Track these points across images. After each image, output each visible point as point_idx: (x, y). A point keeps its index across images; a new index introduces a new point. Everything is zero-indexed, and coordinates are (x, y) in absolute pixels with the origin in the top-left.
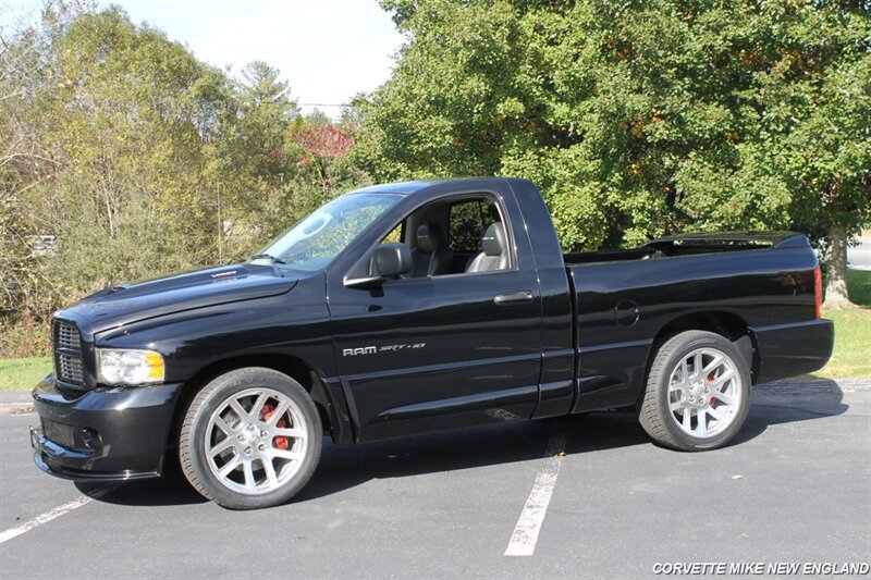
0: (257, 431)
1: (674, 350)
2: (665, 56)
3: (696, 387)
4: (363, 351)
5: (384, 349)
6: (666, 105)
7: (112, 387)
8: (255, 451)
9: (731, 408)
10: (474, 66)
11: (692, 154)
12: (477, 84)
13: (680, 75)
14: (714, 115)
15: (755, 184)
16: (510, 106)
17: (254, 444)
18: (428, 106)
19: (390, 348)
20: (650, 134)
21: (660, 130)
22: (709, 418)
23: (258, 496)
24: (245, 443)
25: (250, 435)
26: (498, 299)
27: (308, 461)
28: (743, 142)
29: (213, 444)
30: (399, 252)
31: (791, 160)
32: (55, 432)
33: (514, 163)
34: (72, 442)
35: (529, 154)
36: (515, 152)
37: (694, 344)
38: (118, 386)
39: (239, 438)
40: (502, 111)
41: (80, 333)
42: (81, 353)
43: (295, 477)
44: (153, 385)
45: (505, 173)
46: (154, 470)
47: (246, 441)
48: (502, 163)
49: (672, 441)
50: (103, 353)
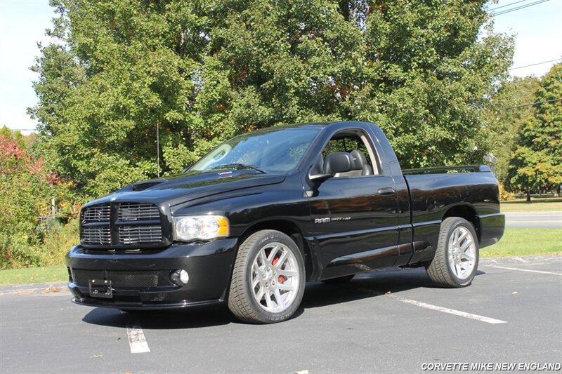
0: (271, 272)
1: (449, 227)
2: (289, 82)
3: (456, 250)
4: (324, 220)
5: (333, 219)
6: (286, 113)
7: (186, 242)
8: (271, 285)
9: (470, 262)
10: (155, 88)
12: (156, 100)
16: (171, 115)
17: (270, 280)
18: (111, 112)
19: (336, 219)
22: (462, 269)
23: (277, 314)
25: (266, 272)
26: (379, 192)
27: (300, 291)
29: (253, 278)
30: (347, 156)
32: (129, 278)
33: (173, 151)
34: (156, 283)
35: (182, 146)
36: (171, 144)
37: (457, 224)
38: (191, 242)
39: (263, 276)
40: (168, 118)
41: (158, 209)
42: (159, 221)
43: (294, 301)
44: (219, 239)
45: (167, 157)
46: (219, 298)
47: (267, 278)
48: (164, 151)
49: (450, 282)
50: (177, 220)
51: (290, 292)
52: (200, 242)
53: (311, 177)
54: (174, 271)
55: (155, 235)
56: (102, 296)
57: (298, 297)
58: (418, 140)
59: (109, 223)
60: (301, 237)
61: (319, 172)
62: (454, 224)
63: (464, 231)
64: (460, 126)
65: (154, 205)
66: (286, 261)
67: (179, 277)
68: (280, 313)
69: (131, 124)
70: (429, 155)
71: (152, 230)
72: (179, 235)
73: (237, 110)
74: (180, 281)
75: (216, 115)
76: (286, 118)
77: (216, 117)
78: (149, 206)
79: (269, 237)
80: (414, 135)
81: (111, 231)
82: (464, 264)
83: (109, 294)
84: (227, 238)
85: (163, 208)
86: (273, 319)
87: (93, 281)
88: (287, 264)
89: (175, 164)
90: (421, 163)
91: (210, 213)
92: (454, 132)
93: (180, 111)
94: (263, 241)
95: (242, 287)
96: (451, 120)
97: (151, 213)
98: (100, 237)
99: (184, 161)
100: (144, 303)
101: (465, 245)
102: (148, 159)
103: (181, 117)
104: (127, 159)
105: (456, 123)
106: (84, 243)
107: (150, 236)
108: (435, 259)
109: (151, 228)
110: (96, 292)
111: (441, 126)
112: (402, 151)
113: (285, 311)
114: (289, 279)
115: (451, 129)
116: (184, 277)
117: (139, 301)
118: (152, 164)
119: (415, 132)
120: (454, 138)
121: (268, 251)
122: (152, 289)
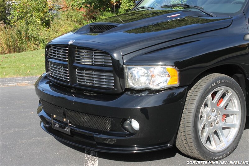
0: (216, 112)
7: (138, 91)
8: (215, 125)
27: (241, 128)
32: (84, 119)
34: (109, 127)
38: (142, 90)
39: (208, 117)
41: (111, 56)
42: (111, 69)
44: (169, 89)
47: (211, 119)
50: (130, 69)
51: (233, 128)
52: (152, 92)
54: (126, 120)
55: (108, 82)
56: (61, 130)
57: (240, 134)
59: (67, 63)
60: (244, 78)
65: (106, 53)
67: (130, 124)
68: (223, 151)
71: (105, 76)
74: (132, 128)
78: (102, 53)
79: (216, 83)
81: (70, 71)
83: (67, 130)
84: (177, 87)
85: (115, 55)
87: (55, 116)
91: (161, 63)
94: (210, 87)
97: (105, 60)
98: (62, 74)
100: (98, 144)
106: (49, 75)
107: (103, 82)
109: (104, 74)
110: (57, 125)
113: (228, 148)
114: (231, 116)
116: (136, 125)
117: (94, 141)
122: (106, 133)
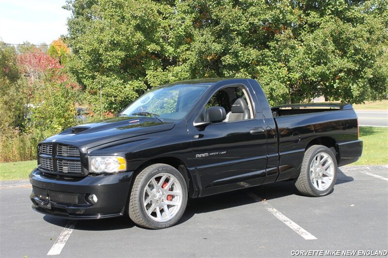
0: (161, 193)
1: (311, 153)
2: (233, 26)
3: (318, 169)
4: (203, 155)
5: (211, 154)
6: (231, 48)
7: (97, 174)
8: (160, 202)
9: (330, 178)
10: (138, 28)
11: (242, 70)
12: (139, 36)
13: (238, 35)
14: (253, 53)
15: (270, 84)
16: (151, 47)
17: (160, 199)
18: (110, 46)
19: (213, 154)
20: (224, 61)
21: (228, 59)
22: (323, 182)
23: (164, 222)
24: (157, 198)
25: (157, 194)
26: (251, 132)
27: (183, 206)
28: (259, 65)
29: (145, 199)
30: (221, 110)
31: (280, 74)
32: (61, 197)
33: (153, 73)
34: (77, 201)
35: (160, 69)
36: (152, 68)
37: (319, 150)
38: (101, 174)
39: (154, 196)
40: (149, 50)
41: (79, 150)
42: (79, 159)
43: (178, 213)
44: (120, 172)
45: (149, 78)
46: (119, 212)
48: (147, 73)
49: (311, 193)
50: (92, 159)
51: (176, 207)
52: (106, 174)
53: (195, 124)
54: (90, 194)
55: (77, 168)
56: (45, 207)
57: (181, 210)
58: (328, 70)
59: (51, 156)
60: (185, 168)
61: (202, 120)
62: (315, 151)
63: (326, 156)
64: (361, 59)
65: (77, 148)
66: (173, 184)
67: (92, 198)
68: (166, 222)
69: (122, 54)
70: (340, 79)
71: (76, 164)
72: (93, 169)
73: (197, 45)
74: (93, 201)
75: (184, 46)
76: (231, 52)
77: (183, 47)
78: (74, 148)
79: (158, 170)
80: (325, 65)
81: (53, 162)
82: (325, 179)
83: (49, 206)
84: (125, 172)
85: (83, 149)
86: (160, 226)
87: (41, 196)
88: (174, 187)
89: (154, 83)
90: (335, 85)
91: (116, 154)
92: (356, 63)
93: (158, 44)
94: (153, 173)
95: (136, 205)
96: (355, 55)
97: (76, 153)
98: (49, 165)
99: (161, 80)
100: (70, 214)
101: (326, 165)
102: (137, 79)
103: (159, 48)
104: (121, 78)
105: (357, 57)
106: (40, 167)
107: (75, 168)
108: (300, 177)
109: (75, 163)
110: (42, 203)
111: (348, 58)
112: (316, 78)
113: (170, 220)
114: (176, 197)
115: (354, 61)
116: (95, 199)
117: (67, 212)
118: (140, 82)
119: (325, 64)
120: (357, 68)
121: (158, 179)
122: (75, 205)
